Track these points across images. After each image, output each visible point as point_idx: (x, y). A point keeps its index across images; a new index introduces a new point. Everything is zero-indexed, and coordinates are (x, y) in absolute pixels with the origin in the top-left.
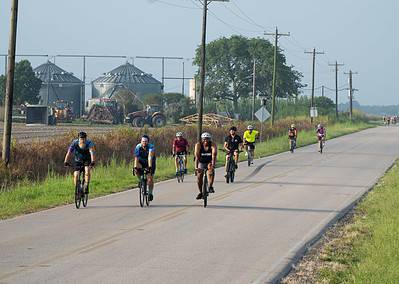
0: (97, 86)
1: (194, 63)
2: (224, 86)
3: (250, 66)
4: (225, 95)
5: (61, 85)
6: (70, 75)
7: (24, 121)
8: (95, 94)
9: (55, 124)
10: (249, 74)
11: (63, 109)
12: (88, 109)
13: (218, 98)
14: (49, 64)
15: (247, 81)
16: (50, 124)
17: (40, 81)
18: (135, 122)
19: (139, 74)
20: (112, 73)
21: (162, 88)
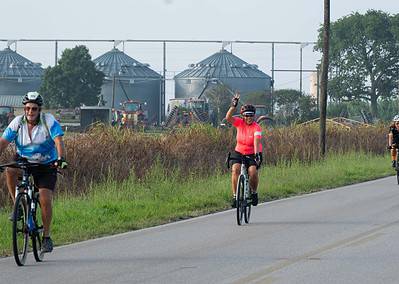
0: (183, 82)
1: (316, 49)
2: (358, 80)
4: (359, 92)
5: (132, 81)
6: (146, 67)
8: (179, 93)
10: (392, 64)
11: (132, 112)
13: (349, 96)
14: (115, 53)
15: (389, 73)
17: (102, 75)
19: (239, 64)
20: (202, 64)
21: (272, 83)
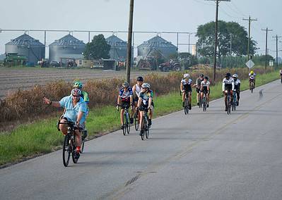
0: (141, 49)
1: (196, 36)
3: (228, 37)
5: (120, 49)
6: (126, 43)
7: (101, 68)
8: (139, 54)
9: (119, 70)
10: (227, 42)
11: (123, 62)
12: (137, 62)
14: (113, 36)
15: (226, 46)
16: (117, 70)
18: (164, 69)
19: (164, 42)
20: (149, 41)
21: (177, 49)
